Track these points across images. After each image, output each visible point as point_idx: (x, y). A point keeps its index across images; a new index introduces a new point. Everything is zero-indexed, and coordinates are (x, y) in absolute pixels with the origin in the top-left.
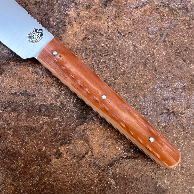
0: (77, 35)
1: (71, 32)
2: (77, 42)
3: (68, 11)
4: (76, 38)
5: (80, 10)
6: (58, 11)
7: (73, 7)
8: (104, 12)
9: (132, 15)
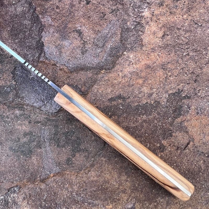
0: (156, 34)
1: (149, 32)
2: (157, 40)
3: (143, 12)
4: (155, 37)
6: (133, 14)
7: (146, 7)
8: (176, 6)
9: (205, 4)
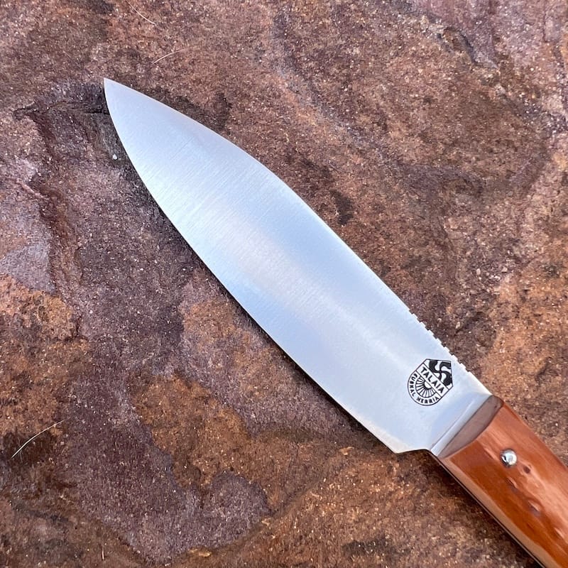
0: (522, 360)
1: (504, 351)
3: (496, 283)
4: (519, 370)
5: (528, 282)
6: (467, 281)
